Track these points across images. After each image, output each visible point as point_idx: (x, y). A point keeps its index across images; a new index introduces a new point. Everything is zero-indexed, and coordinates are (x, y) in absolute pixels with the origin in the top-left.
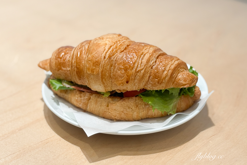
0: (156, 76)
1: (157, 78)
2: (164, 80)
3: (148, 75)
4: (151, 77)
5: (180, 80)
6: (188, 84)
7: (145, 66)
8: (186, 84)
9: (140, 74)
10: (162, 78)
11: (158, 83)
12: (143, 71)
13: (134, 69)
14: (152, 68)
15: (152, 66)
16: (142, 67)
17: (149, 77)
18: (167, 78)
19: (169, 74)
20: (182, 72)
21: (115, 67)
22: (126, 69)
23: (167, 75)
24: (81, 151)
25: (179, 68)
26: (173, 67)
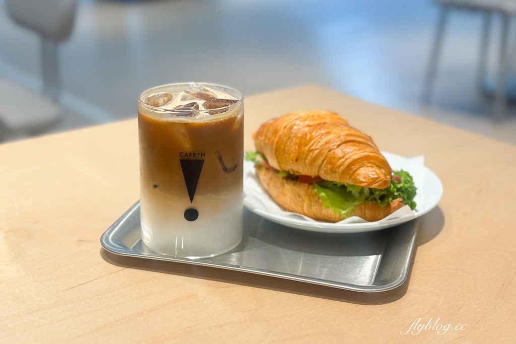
0: (330, 163)
1: (330, 165)
2: (337, 168)
3: (322, 158)
4: (325, 162)
5: (359, 175)
6: (366, 182)
7: (322, 146)
8: (364, 182)
9: (313, 154)
10: (336, 166)
11: (331, 171)
12: (316, 152)
13: (308, 147)
14: (329, 151)
15: (331, 148)
16: (318, 147)
17: (323, 161)
18: (342, 168)
19: (346, 163)
20: (368, 167)
21: (292, 140)
22: (300, 145)
23: (343, 163)
25: (364, 161)
26: (356, 157)
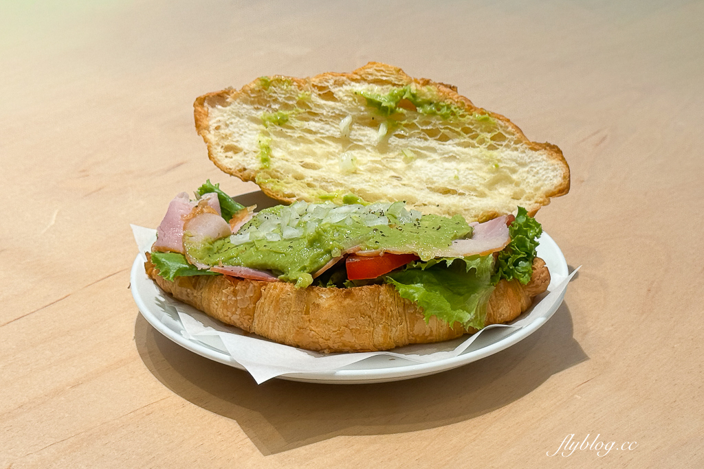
24: (240, 428)
